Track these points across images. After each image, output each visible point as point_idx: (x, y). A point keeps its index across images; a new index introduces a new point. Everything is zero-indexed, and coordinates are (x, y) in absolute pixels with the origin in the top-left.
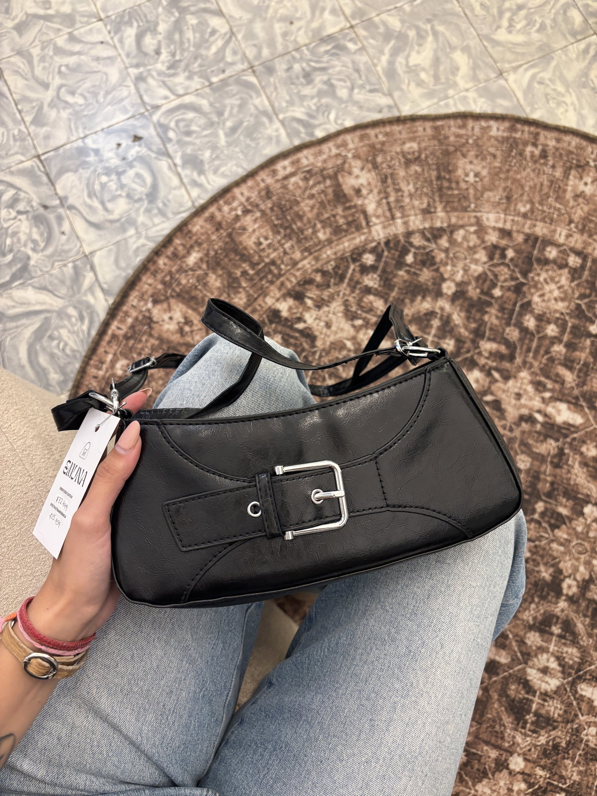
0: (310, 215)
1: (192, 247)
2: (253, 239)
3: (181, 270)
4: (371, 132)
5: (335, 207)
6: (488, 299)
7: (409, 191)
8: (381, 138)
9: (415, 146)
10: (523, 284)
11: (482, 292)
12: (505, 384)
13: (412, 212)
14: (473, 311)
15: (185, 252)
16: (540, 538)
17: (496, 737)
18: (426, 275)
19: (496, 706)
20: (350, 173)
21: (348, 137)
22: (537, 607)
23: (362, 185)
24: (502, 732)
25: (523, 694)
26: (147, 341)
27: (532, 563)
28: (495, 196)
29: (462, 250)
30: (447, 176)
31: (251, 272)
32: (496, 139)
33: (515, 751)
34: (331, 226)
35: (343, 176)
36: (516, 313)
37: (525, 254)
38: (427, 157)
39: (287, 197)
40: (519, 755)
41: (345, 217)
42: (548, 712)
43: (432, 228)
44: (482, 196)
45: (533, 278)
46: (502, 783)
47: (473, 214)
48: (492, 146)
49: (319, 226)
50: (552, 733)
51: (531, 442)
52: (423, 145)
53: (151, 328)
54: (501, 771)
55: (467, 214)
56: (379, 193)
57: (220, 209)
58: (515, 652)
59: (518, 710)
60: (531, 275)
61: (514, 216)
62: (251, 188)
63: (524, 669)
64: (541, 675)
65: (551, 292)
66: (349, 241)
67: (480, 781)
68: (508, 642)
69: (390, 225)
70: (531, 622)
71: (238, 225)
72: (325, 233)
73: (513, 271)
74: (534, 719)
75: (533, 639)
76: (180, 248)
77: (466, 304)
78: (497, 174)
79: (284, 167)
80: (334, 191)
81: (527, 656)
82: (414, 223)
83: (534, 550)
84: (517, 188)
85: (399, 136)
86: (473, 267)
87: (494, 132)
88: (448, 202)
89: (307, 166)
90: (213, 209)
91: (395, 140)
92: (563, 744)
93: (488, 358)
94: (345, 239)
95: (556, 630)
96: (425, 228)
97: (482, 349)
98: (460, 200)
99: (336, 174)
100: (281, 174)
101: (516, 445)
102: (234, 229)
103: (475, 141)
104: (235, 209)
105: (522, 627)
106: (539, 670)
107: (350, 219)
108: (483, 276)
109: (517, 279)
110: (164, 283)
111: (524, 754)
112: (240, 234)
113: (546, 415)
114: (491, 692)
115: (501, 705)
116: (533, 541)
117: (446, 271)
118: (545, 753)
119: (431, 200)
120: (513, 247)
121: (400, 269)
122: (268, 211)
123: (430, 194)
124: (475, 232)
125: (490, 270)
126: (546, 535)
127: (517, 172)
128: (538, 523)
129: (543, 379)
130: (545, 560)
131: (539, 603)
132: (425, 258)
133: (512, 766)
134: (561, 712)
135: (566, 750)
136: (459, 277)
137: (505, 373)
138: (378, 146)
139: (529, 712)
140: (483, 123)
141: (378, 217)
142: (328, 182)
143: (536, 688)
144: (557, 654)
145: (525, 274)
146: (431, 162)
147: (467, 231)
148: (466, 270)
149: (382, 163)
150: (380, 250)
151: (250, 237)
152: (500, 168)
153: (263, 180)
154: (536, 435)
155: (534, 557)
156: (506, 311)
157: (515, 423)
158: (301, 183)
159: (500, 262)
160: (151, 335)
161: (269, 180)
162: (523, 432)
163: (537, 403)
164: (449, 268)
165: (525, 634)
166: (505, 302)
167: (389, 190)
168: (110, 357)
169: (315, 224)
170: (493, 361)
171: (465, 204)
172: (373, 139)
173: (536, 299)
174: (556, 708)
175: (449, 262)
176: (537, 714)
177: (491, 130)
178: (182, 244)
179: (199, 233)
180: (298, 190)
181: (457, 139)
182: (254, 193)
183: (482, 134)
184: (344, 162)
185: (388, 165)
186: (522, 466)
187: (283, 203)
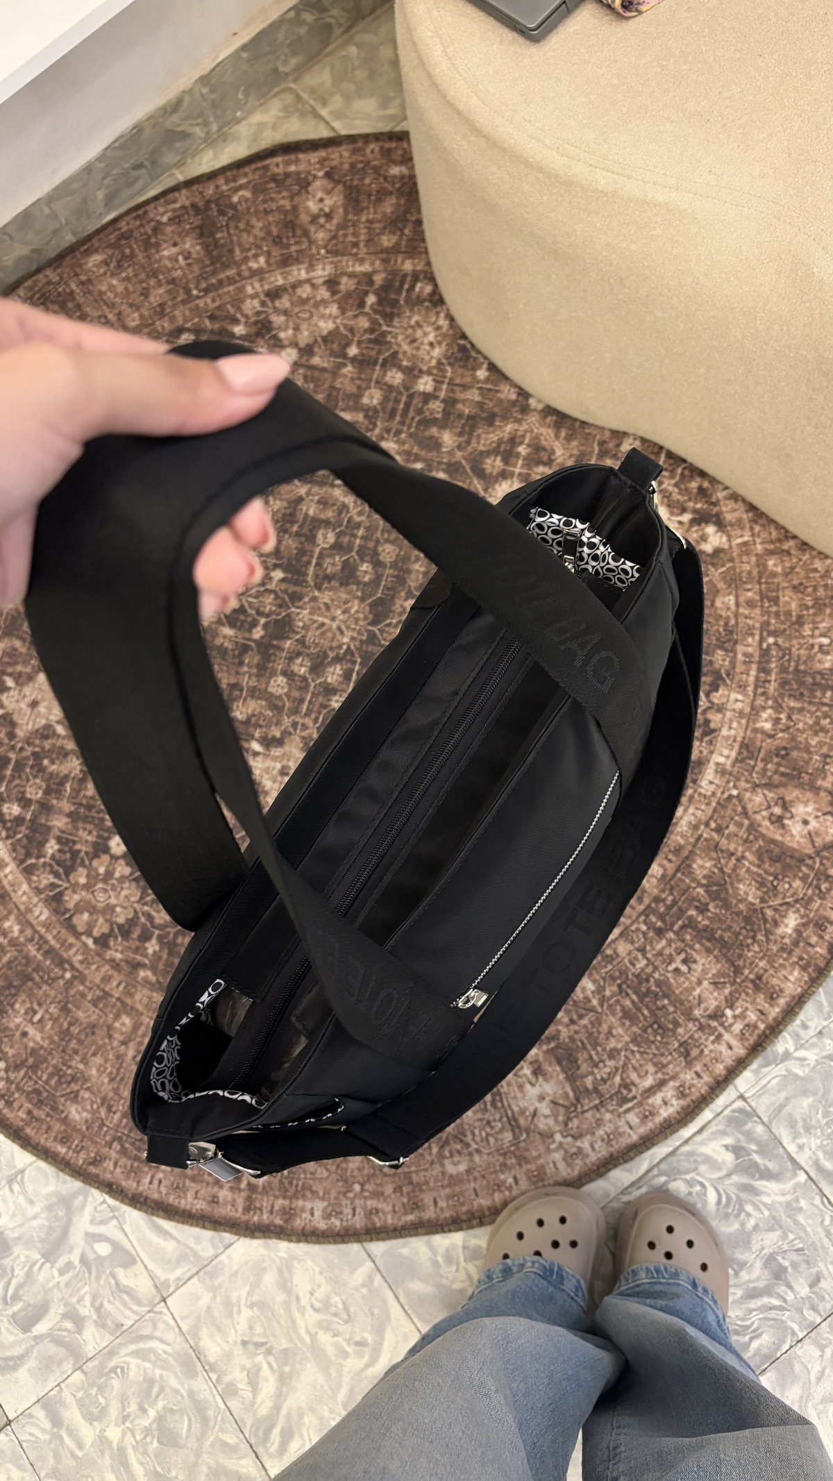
0: (612, 1020)
1: (796, 943)
2: (698, 968)
3: (806, 902)
5: (572, 1039)
9: (451, 1169)
15: (805, 934)
20: (554, 1104)
23: (533, 1085)
35: (566, 1096)
39: (653, 1050)
46: (306, 333)
49: (595, 1002)
51: (269, 713)
57: (762, 1013)
62: (717, 1060)
67: (330, 333)
71: (727, 990)
76: (814, 939)
79: (667, 1104)
80: (577, 1068)
85: (477, 1186)
87: (319, 1206)
89: (628, 1110)
90: (774, 1012)
91: (483, 1176)
99: (577, 1098)
100: (668, 1092)
102: (733, 983)
104: (735, 1017)
112: (720, 974)
116: (267, 590)
122: (681, 1020)
128: (259, 613)
138: (511, 1161)
140: (336, 1223)
142: (589, 1082)
149: (501, 1131)
153: (698, 1076)
154: (261, 722)
157: (290, 734)
158: (634, 1076)
161: (688, 1076)
162: (278, 723)
169: (602, 1005)
177: (324, 1210)
178: (813, 946)
179: (789, 969)
180: (637, 1065)
181: (380, 1189)
182: (711, 1051)
183: (339, 1205)
184: (566, 1124)
185: (492, 1128)
186: (281, 680)
187: (659, 1038)
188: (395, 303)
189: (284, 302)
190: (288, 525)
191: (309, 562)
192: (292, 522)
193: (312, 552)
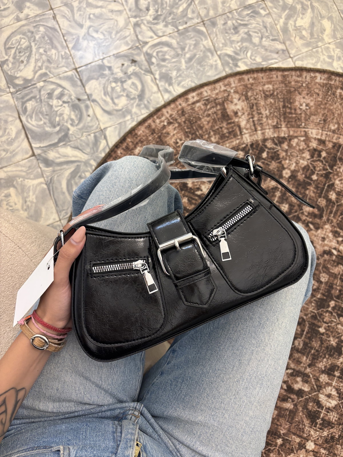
0: (207, 127)
1: (137, 143)
2: (173, 140)
4: (246, 77)
5: (222, 122)
6: (309, 181)
7: (266, 114)
8: (251, 81)
9: (271, 87)
10: (330, 173)
11: (306, 177)
12: (316, 232)
13: (268, 127)
14: (300, 188)
15: (133, 146)
16: (331, 322)
17: (300, 431)
18: (273, 165)
19: (301, 414)
20: (232, 102)
21: (232, 80)
22: (327, 361)
23: (238, 109)
24: (303, 429)
25: (316, 408)
27: (326, 336)
28: (317, 119)
29: (295, 151)
30: (289, 106)
32: (319, 84)
33: (310, 439)
34: (219, 134)
35: (227, 104)
36: (325, 190)
37: (332, 155)
38: (277, 94)
39: (194, 115)
40: (312, 441)
41: (227, 129)
42: (329, 419)
43: (278, 137)
44: (309, 119)
45: (336, 169)
46: (301, 456)
47: (303, 130)
48: (317, 88)
49: (212, 133)
50: (331, 430)
51: (329, 266)
52: (276, 86)
54: (301, 450)
55: (299, 129)
56: (248, 115)
57: (154, 122)
58: (313, 385)
59: (313, 417)
60: (335, 168)
61: (327, 131)
62: (173, 109)
63: (317, 395)
64: (327, 398)
66: (229, 143)
67: (289, 455)
68: (309, 380)
69: (254, 134)
70: (323, 369)
71: (165, 131)
72: (215, 138)
73: (325, 165)
74: (321, 422)
75: (324, 378)
76: (130, 144)
77: (296, 184)
78: (319, 105)
79: (193, 97)
80: (222, 112)
81: (320, 387)
82: (268, 134)
83: (327, 328)
84: (330, 115)
85: (262, 80)
86: (301, 161)
87: (318, 80)
88: (289, 122)
89: (207, 96)
90: (150, 121)
91: (259, 83)
92: (337, 437)
93: (307, 216)
94: (227, 142)
95: (337, 374)
96: (274, 137)
97: (304, 211)
98: (296, 120)
99: (223, 103)
100: (191, 101)
101: (321, 268)
102: (162, 133)
103: (307, 84)
104: (164, 122)
105: (318, 371)
106: (326, 395)
107: (231, 130)
108: (307, 167)
109: (327, 169)
111: (315, 441)
112: (166, 137)
113: (339, 251)
114: (298, 407)
115: (303, 414)
116: (327, 323)
117: (285, 163)
118: (326, 441)
119: (279, 120)
120: (325, 151)
121: (259, 161)
122: (183, 123)
123: (278, 117)
124: (304, 141)
125: (311, 164)
126: (335, 320)
127: (331, 105)
128: (331, 313)
129: (338, 230)
130: (333, 334)
131: (328, 358)
132: (273, 155)
133: (307, 447)
134: (337, 419)
135: (338, 440)
136: (293, 167)
137: (317, 226)
138: (249, 86)
139: (318, 418)
140: (312, 74)
141: (247, 129)
142: (219, 107)
143: (324, 405)
144: (336, 387)
145: (332, 167)
146: (280, 97)
147: (299, 140)
148: (297, 163)
149: (251, 96)
150: (247, 149)
151: (171, 138)
152: (321, 102)
153: (180, 104)
154: (332, 262)
155: (327, 332)
156: (319, 189)
157: (320, 255)
158: (203, 107)
159: (317, 159)
161: (184, 105)
162: (325, 260)
163: (334, 244)
164: (287, 161)
165: (319, 375)
166: (319, 183)
167: (254, 113)
169: (210, 132)
170: (310, 218)
171: (298, 123)
172: (247, 82)
173: (337, 182)
174: (334, 416)
175: (288, 158)
176: (323, 419)
177: (316, 79)
178: (131, 142)
179: (141, 135)
180: (201, 111)
181: (296, 84)
182: (174, 112)
183: (311, 81)
184: (229, 95)
185: (254, 98)
186: (323, 280)
187: (192, 118)
190: (316, 354)
191: (307, 333)
192: (314, 355)
193: (305, 338)
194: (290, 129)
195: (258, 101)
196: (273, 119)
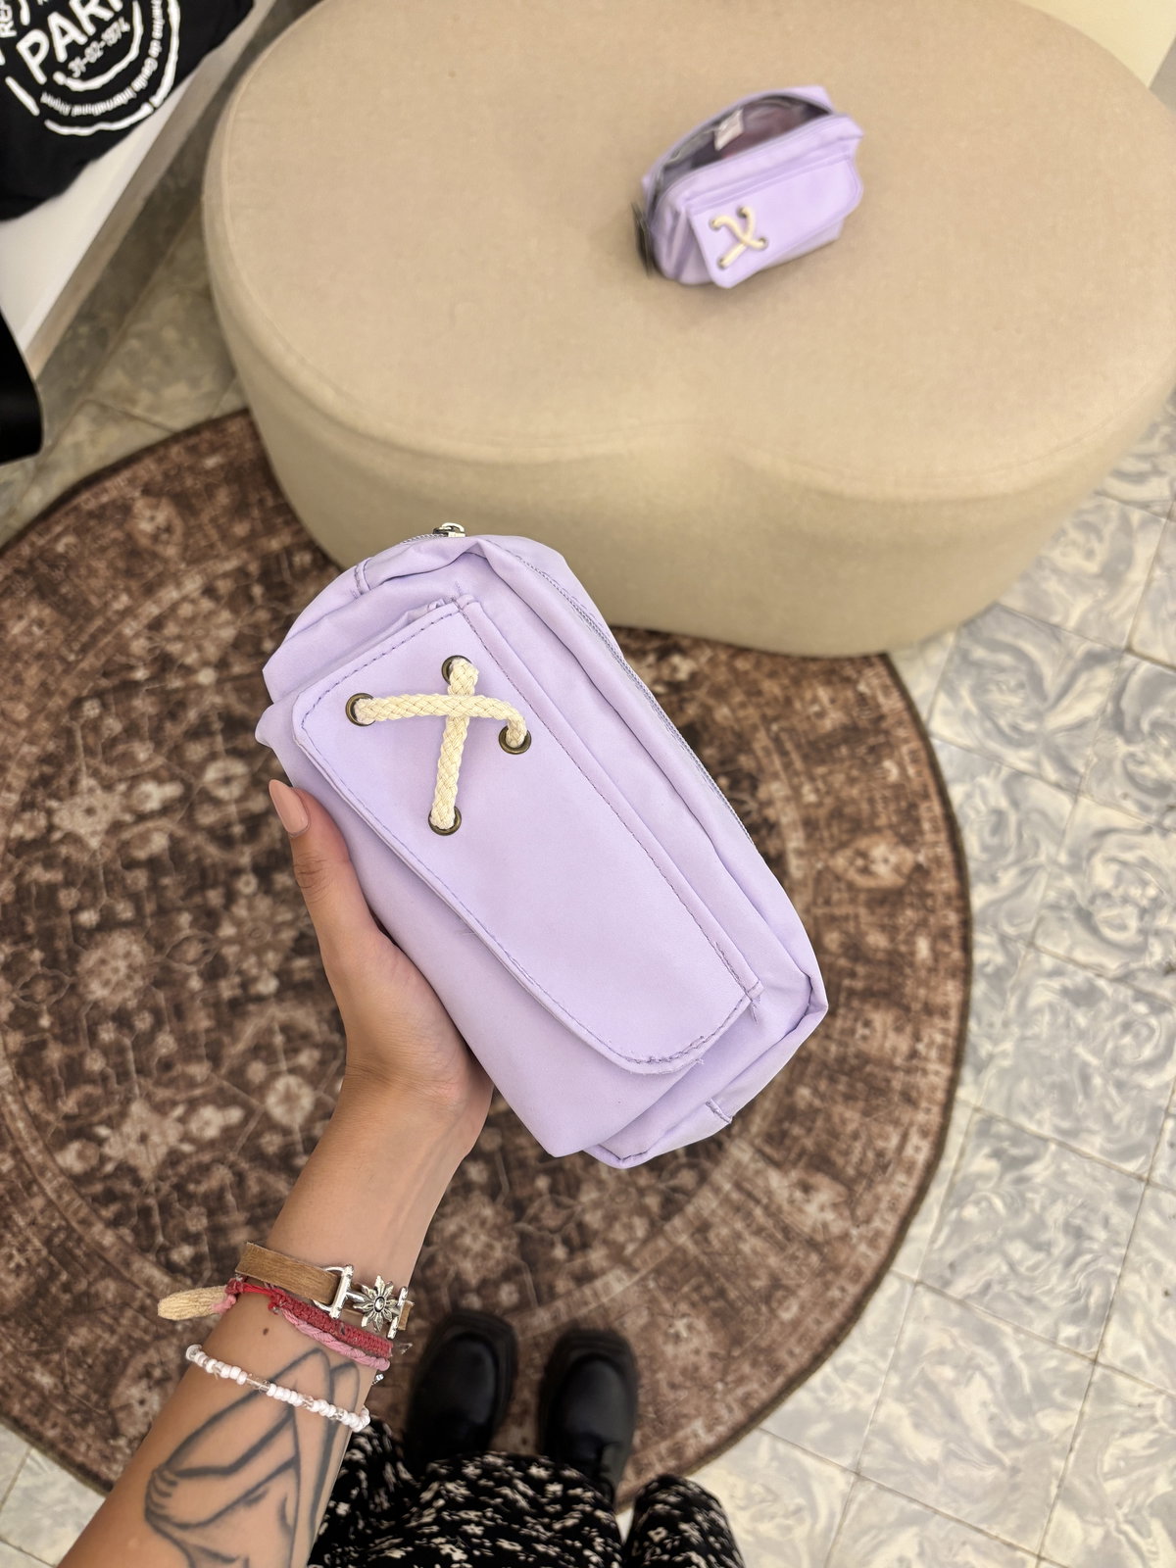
0: (838, 1108)
1: (936, 960)
2: (878, 1025)
3: (923, 924)
4: (854, 1290)
5: (817, 1144)
6: (548, 1164)
7: (745, 1240)
8: (835, 1293)
9: (786, 1316)
10: (518, 1219)
11: (561, 1168)
15: (938, 949)
20: (835, 1206)
21: (875, 1257)
23: (808, 1201)
26: (889, 818)
29: (623, 1207)
30: (713, 1304)
31: (847, 982)
32: (688, 1417)
33: (215, 686)
34: (804, 1114)
35: (839, 1195)
36: (502, 1171)
37: (541, 1265)
38: (758, 1312)
39: (883, 1112)
40: (209, 685)
41: (796, 1139)
42: (201, 744)
43: (681, 1209)
44: (648, 1308)
45: (510, 1238)
46: (211, 649)
47: (643, 1272)
48: (686, 1401)
49: (817, 1103)
50: (186, 727)
52: (776, 1327)
53: (897, 834)
54: (219, 659)
55: (651, 1266)
56: (780, 1209)
57: (945, 1032)
60: (515, 1241)
62: (933, 1089)
64: (229, 774)
65: (475, 1237)
67: (235, 638)
69: (735, 1173)
71: (909, 1029)
72: (803, 1098)
73: (540, 1229)
74: (213, 728)
76: (946, 949)
79: (919, 1150)
80: (835, 1164)
82: (708, 1199)
85: (816, 1315)
86: (595, 1195)
87: (698, 1425)
88: (686, 1265)
89: (892, 1175)
90: (952, 1025)
91: (815, 1304)
92: (167, 724)
96: (689, 1202)
98: (674, 1280)
99: (850, 1190)
100: (915, 1139)
102: (909, 1020)
103: (714, 1392)
104: (928, 1047)
106: (235, 777)
107: (788, 1142)
108: (574, 1193)
109: (528, 1222)
110: (930, 895)
111: (204, 690)
112: (897, 1019)
119: (708, 1250)
120: (562, 1264)
122: (889, 1074)
123: (718, 1260)
124: (622, 1247)
125: (569, 1207)
130: (287, 894)
131: (272, 844)
133: (210, 670)
134: (187, 752)
135: (162, 720)
138: (830, 1276)
140: (722, 1429)
141: (758, 1172)
142: (851, 1171)
143: (227, 759)
144: (224, 806)
145: (524, 1237)
146: (750, 1308)
147: (635, 1240)
148: (600, 1184)
149: (807, 1256)
151: (885, 1024)
152: (654, 1372)
153: (928, 1111)
156: (515, 1164)
158: (880, 1144)
159: (565, 1230)
160: (891, 826)
161: (921, 1117)
166: (524, 1176)
167: (770, 1223)
168: (911, 771)
169: (823, 1101)
171: (663, 1280)
172: (842, 1281)
173: (488, 1212)
174: (195, 753)
177: (705, 1427)
178: (949, 954)
179: (943, 983)
180: (878, 1132)
181: (739, 1373)
182: (925, 1086)
183: (712, 1411)
184: (853, 1216)
185: (798, 1258)
187: (881, 1100)
188: (283, 585)
189: (171, 629)
194: (671, 1250)
195: (785, 1258)
196: (722, 1242)
